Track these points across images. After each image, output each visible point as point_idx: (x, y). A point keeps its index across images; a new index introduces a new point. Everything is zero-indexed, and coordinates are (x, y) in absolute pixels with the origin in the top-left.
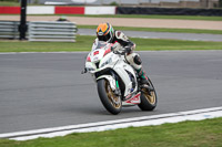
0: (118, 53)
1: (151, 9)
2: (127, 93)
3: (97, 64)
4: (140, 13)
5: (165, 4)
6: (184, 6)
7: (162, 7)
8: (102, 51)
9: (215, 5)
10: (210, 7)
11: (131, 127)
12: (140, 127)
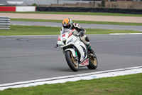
0: (76, 35)
1: (58, 8)
2: (82, 59)
3: (65, 42)
4: (51, 11)
5: (67, 4)
6: (80, 6)
7: (66, 6)
8: (67, 34)
9: (99, 5)
10: (96, 6)
11: (46, 84)
12: (52, 85)
